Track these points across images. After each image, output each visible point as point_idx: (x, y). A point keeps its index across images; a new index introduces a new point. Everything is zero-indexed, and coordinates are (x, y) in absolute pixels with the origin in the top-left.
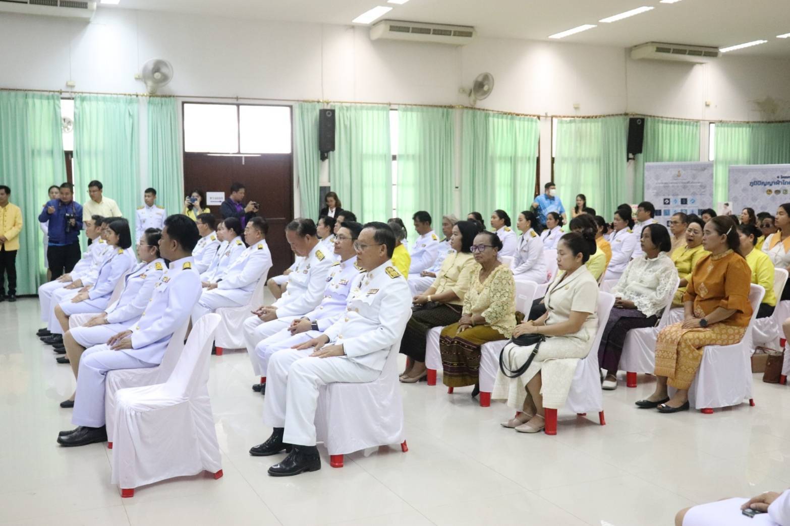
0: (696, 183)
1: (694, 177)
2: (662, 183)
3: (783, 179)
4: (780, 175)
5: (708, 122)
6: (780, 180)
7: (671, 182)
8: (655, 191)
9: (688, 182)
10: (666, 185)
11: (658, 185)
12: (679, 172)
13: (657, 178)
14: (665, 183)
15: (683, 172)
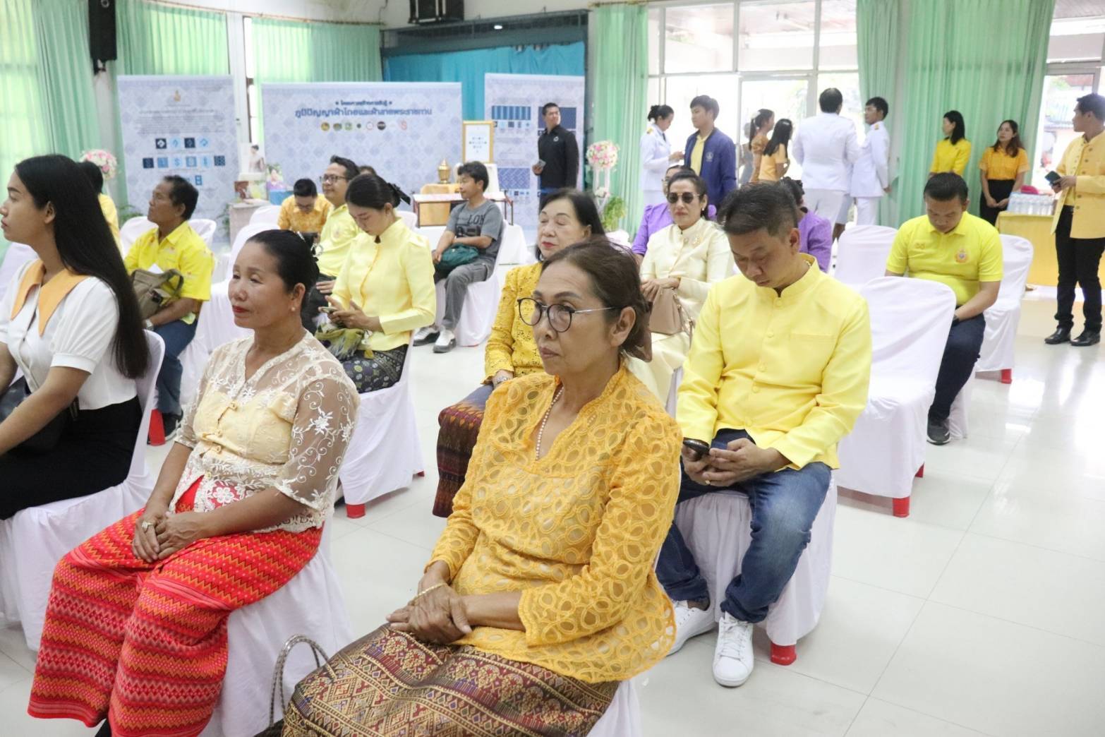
0: (207, 111)
1: (203, 101)
2: (150, 112)
3: (344, 106)
4: (339, 99)
5: (240, 16)
6: (341, 107)
7: (165, 109)
8: (139, 126)
9: (194, 111)
10: (158, 115)
11: (143, 115)
12: (177, 92)
13: (141, 102)
14: (157, 112)
15: (183, 94)
